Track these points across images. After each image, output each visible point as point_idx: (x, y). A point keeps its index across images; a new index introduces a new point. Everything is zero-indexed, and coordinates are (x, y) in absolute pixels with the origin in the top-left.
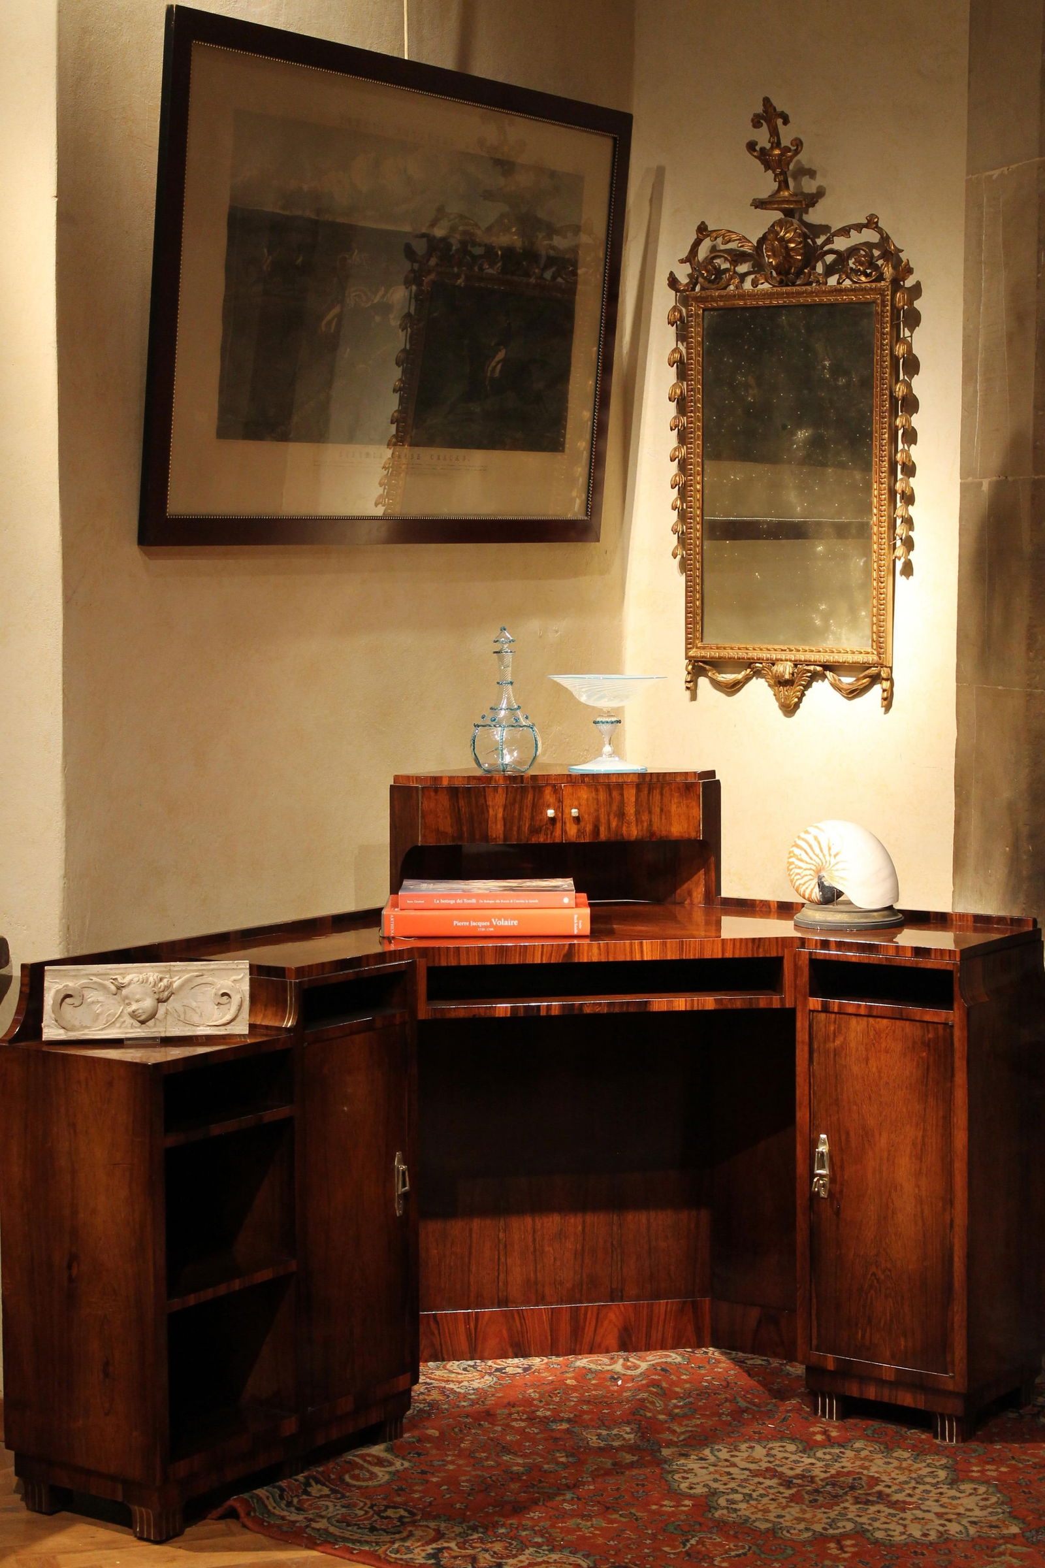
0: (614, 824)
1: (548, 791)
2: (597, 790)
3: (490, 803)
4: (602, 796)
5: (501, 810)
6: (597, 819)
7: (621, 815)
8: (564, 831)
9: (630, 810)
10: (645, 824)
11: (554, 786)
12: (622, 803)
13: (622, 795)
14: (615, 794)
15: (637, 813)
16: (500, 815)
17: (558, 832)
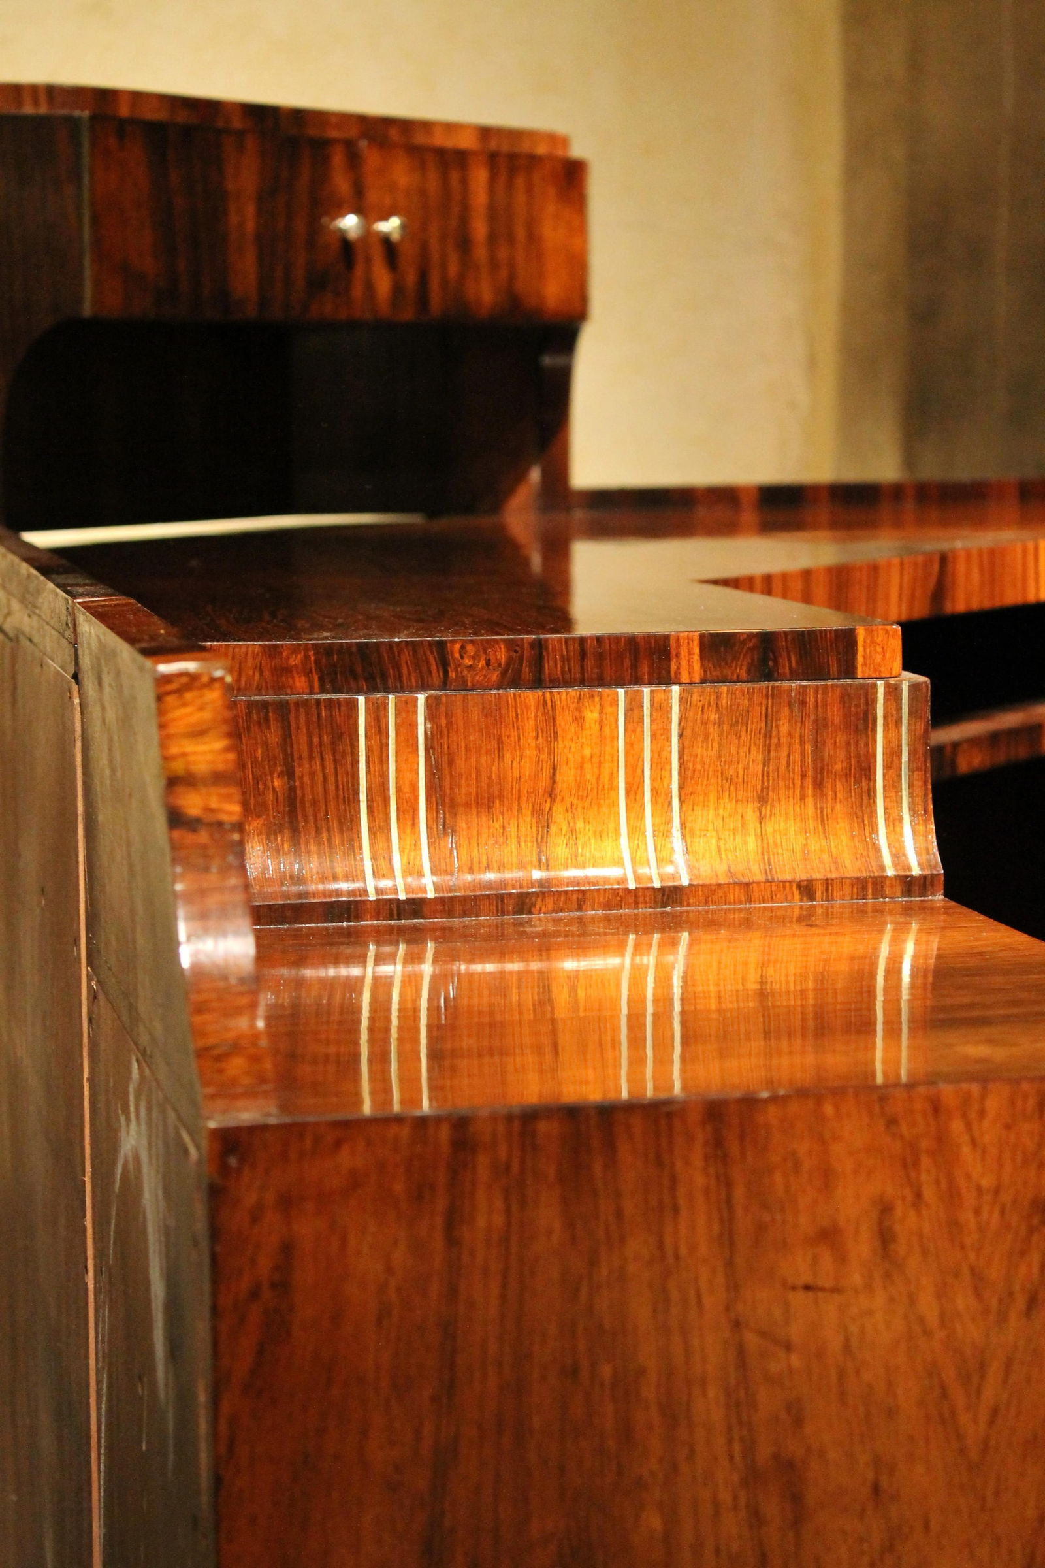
0: (453, 269)
1: (338, 159)
2: (423, 167)
3: (231, 186)
4: (433, 183)
5: (251, 210)
6: (424, 248)
7: (464, 244)
8: (370, 286)
9: (480, 229)
10: (504, 274)
11: (349, 145)
12: (465, 207)
13: (464, 182)
14: (455, 176)
15: (492, 238)
16: (250, 226)
17: (358, 291)
